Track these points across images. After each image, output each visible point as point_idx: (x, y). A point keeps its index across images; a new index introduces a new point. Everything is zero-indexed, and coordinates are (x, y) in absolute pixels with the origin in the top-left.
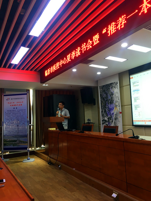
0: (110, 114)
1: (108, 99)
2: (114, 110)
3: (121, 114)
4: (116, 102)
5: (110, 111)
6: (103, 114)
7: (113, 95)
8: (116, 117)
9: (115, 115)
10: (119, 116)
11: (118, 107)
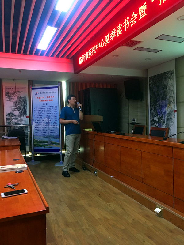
0: (161, 112)
1: (160, 94)
2: (167, 107)
3: (176, 113)
4: (169, 98)
5: (161, 109)
6: (153, 113)
7: (167, 88)
8: (168, 117)
9: (167, 115)
10: (173, 116)
11: (172, 105)
